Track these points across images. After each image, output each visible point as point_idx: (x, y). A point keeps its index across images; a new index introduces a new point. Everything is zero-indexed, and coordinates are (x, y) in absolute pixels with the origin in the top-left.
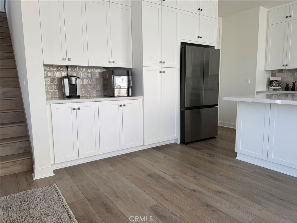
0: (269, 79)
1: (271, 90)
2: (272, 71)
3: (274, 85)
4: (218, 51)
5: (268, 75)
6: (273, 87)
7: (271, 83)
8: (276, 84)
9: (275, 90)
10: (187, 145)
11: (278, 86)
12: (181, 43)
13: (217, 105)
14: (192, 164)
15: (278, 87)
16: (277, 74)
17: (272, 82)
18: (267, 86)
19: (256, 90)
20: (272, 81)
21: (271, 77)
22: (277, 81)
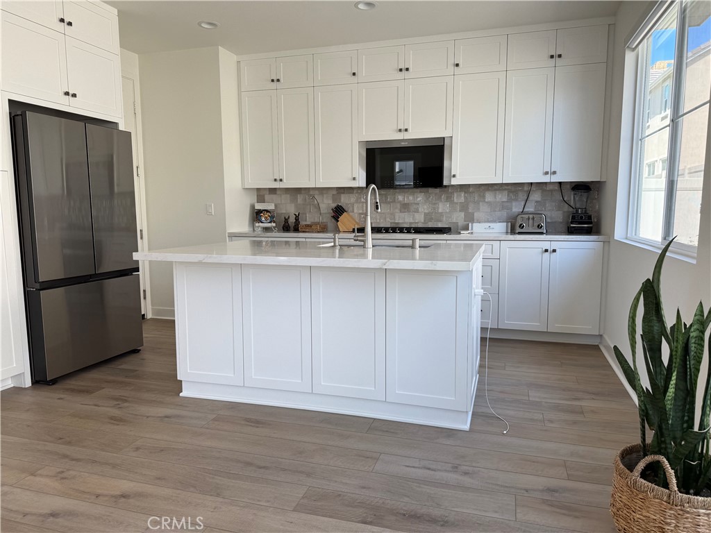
1: (259, 231)
2: (258, 190)
3: (263, 219)
4: (128, 135)
5: (250, 199)
6: (261, 224)
7: (257, 215)
8: (266, 218)
9: (266, 229)
10: (54, 386)
11: (270, 222)
12: (10, 101)
13: (137, 270)
14: (61, 439)
15: (270, 225)
16: (267, 197)
17: (259, 212)
18: (249, 222)
19: (228, 231)
21: (258, 202)
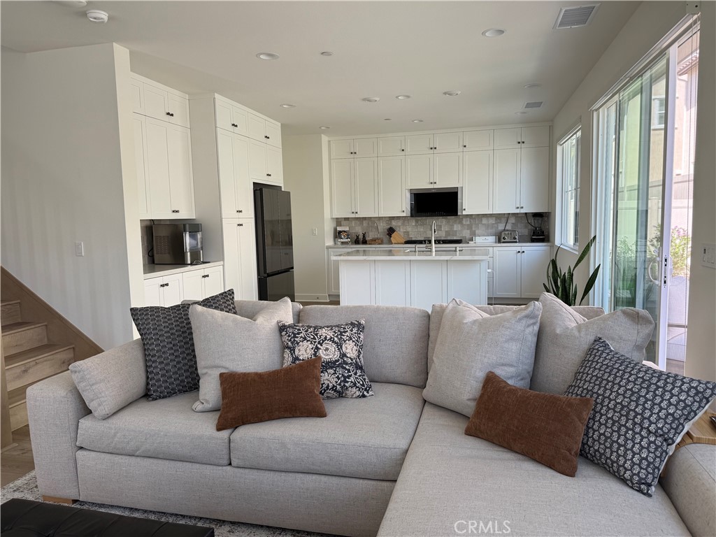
0: (335, 229)
1: (339, 244)
2: (337, 218)
3: (342, 237)
4: (288, 193)
5: (333, 225)
6: (340, 240)
7: (338, 235)
8: (344, 236)
9: (345, 243)
11: (347, 238)
12: (254, 183)
13: (293, 268)
15: (347, 240)
16: (343, 223)
18: (333, 238)
19: (326, 245)
20: (340, 232)
21: (337, 227)
22: (345, 232)
